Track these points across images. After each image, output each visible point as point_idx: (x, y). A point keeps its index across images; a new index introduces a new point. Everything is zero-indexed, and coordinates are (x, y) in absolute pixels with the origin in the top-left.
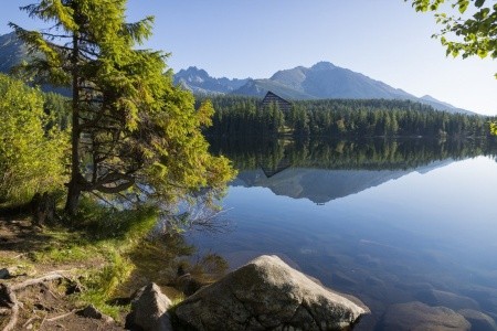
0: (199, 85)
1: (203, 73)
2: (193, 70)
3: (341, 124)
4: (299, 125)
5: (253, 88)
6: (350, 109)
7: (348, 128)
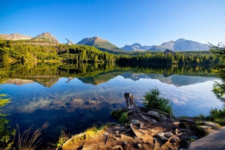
0: (138, 48)
1: (139, 45)
2: (136, 44)
3: (198, 60)
4: (181, 60)
5: (155, 48)
6: (196, 55)
7: (200, 61)
